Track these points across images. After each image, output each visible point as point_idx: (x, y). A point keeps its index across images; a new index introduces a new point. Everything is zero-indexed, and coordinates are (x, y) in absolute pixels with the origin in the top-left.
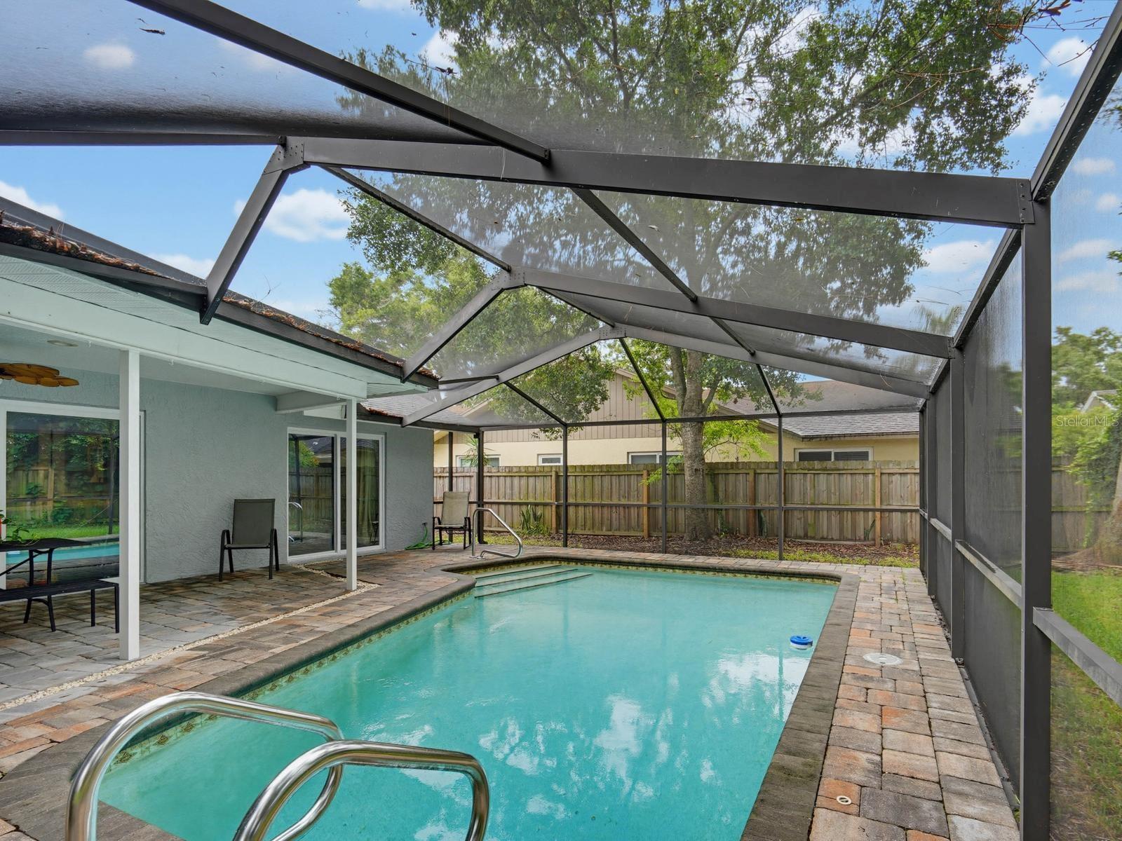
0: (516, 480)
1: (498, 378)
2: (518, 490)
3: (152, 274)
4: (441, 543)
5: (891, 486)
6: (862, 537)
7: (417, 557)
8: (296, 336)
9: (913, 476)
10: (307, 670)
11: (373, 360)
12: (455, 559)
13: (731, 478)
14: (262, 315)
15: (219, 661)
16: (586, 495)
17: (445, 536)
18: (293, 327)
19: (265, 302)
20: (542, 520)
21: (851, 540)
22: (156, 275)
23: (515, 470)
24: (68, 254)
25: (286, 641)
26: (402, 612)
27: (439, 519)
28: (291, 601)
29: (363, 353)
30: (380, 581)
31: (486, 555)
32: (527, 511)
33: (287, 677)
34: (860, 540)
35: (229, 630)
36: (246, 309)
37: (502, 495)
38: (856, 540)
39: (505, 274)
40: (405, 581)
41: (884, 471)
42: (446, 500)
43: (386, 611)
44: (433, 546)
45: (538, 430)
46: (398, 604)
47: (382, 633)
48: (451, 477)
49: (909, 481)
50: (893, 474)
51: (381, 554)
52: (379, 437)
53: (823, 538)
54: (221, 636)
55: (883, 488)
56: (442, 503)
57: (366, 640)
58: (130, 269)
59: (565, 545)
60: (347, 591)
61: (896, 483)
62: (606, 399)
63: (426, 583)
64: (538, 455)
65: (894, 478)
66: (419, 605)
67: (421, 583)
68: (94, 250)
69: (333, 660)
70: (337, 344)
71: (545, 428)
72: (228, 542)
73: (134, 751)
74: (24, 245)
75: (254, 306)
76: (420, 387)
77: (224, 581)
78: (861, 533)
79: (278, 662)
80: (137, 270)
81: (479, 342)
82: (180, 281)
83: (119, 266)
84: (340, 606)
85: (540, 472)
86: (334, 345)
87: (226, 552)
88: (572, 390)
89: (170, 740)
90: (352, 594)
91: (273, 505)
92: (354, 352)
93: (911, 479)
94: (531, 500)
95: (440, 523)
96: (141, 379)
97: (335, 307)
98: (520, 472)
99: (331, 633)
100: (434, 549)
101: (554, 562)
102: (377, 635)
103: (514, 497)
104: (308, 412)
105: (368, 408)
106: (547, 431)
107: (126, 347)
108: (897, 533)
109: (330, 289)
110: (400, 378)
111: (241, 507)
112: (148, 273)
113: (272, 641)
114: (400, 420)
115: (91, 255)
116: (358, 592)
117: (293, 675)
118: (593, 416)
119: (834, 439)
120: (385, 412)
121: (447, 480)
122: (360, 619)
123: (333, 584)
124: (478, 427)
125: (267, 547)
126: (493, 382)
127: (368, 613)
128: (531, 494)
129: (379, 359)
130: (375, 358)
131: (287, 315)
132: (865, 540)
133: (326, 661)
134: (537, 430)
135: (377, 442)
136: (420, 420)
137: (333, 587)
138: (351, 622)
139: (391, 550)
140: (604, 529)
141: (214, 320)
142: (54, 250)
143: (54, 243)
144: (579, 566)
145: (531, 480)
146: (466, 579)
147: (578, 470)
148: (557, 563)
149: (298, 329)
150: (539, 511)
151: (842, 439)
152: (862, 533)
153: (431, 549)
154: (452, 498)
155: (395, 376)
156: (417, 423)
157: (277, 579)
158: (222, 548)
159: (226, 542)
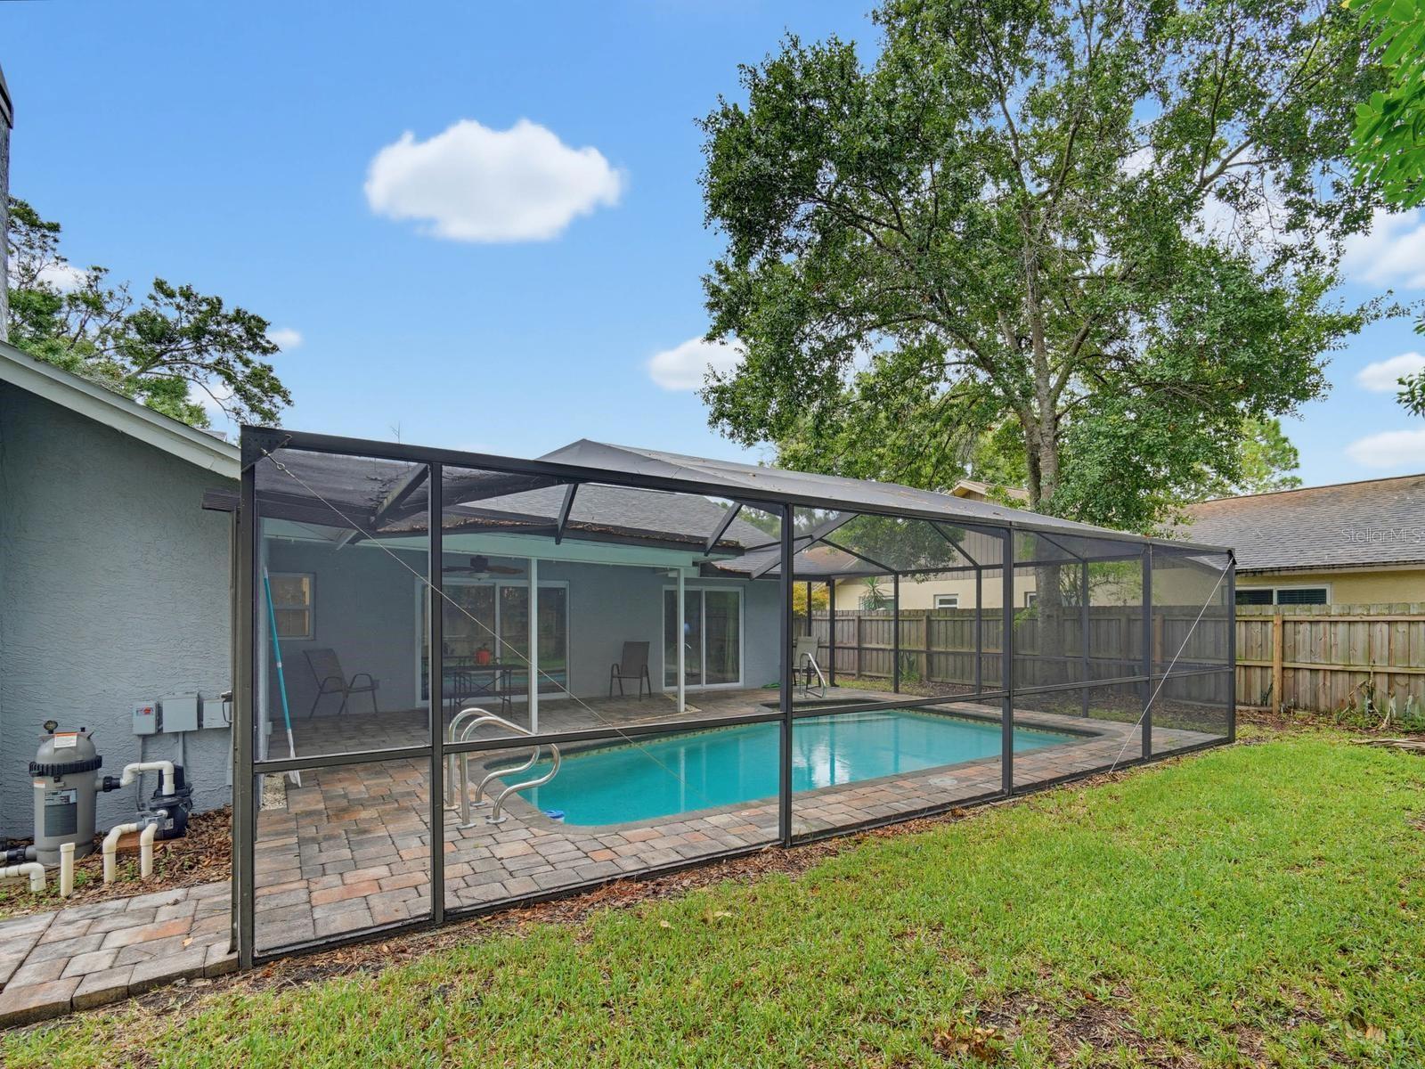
1: (809, 537)
5: (1297, 637)
6: (1259, 702)
7: (759, 694)
9: (1328, 626)
11: (677, 544)
13: (1103, 624)
14: (592, 532)
16: (956, 641)
21: (1245, 704)
29: (668, 541)
31: (809, 695)
34: (1255, 705)
36: (582, 530)
37: (880, 639)
38: (1249, 705)
40: (722, 709)
41: (1287, 618)
42: (798, 644)
49: (1322, 632)
50: (1301, 622)
51: (734, 689)
52: (737, 590)
53: (1209, 701)
55: (1287, 639)
60: (676, 712)
61: (1304, 634)
65: (1301, 627)
67: (728, 712)
72: (619, 673)
75: (587, 527)
76: (727, 556)
77: (613, 700)
78: (1257, 697)
87: (616, 680)
90: (678, 714)
92: (662, 540)
93: (1325, 629)
94: (906, 645)
105: (719, 567)
107: (529, 558)
108: (1305, 698)
110: (704, 552)
111: (628, 647)
114: (747, 575)
116: (682, 713)
119: (1265, 574)
120: (733, 569)
124: (830, 575)
125: (638, 678)
126: (808, 541)
129: (683, 542)
130: (680, 541)
132: (1262, 705)
135: (737, 593)
136: (763, 574)
139: (748, 687)
145: (906, 625)
147: (948, 614)
149: (617, 533)
150: (913, 657)
151: (1276, 573)
152: (1259, 695)
154: (805, 642)
155: (699, 551)
156: (763, 576)
157: (644, 701)
158: (613, 677)
159: (615, 672)
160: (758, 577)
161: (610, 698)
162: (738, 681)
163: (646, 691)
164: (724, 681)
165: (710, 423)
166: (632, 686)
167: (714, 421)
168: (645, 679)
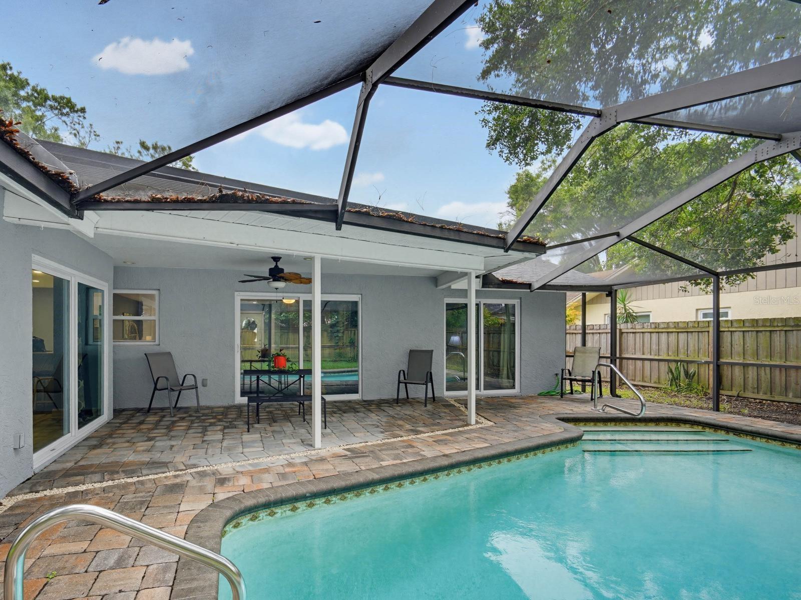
0: (664, 337)
1: (618, 234)
2: (664, 347)
3: (303, 203)
4: (572, 393)
7: (542, 403)
8: (406, 227)
10: (400, 483)
11: (476, 237)
12: (575, 409)
14: (379, 217)
15: (350, 462)
16: (761, 352)
17: (577, 387)
18: (404, 221)
19: (380, 206)
20: (696, 377)
22: (305, 204)
23: (662, 326)
24: (257, 202)
25: (397, 457)
26: (493, 452)
27: (569, 370)
28: (425, 425)
29: (466, 232)
30: (497, 420)
31: (608, 409)
32: (677, 368)
33: (384, 486)
35: (376, 439)
36: (367, 214)
37: (647, 350)
39: (597, 120)
40: (517, 423)
42: (577, 354)
43: (481, 448)
44: (562, 394)
45: (687, 283)
46: (495, 443)
47: (472, 467)
48: (584, 334)
51: (515, 397)
52: (516, 302)
54: (369, 444)
56: (573, 356)
57: (456, 470)
58: (290, 203)
59: (717, 409)
60: (467, 425)
62: (791, 237)
63: (533, 429)
64: (697, 310)
66: (510, 448)
67: (528, 428)
68: (269, 196)
69: (423, 480)
70: (441, 228)
71: (694, 280)
72: (405, 379)
73: (277, 511)
74: (235, 202)
75: (373, 210)
76: (527, 255)
77: (399, 404)
79: (377, 473)
80: (294, 202)
81: (605, 204)
82: (320, 204)
83: (285, 202)
84: (451, 436)
85: (694, 327)
86: (439, 230)
87: (402, 386)
88: (736, 234)
89: (299, 510)
90: (470, 427)
91: (432, 354)
92: (457, 232)
94: (682, 357)
95: (570, 374)
96: (321, 274)
97: (512, 208)
98: (668, 328)
99: (427, 458)
100: (562, 397)
101: (695, 427)
102: (467, 468)
103: (661, 353)
104: (454, 286)
105: (500, 279)
106: (700, 284)
107: (312, 255)
109: (508, 195)
110: (503, 248)
111: (413, 354)
112: (300, 203)
113: (387, 455)
114: (529, 286)
115: (267, 199)
116: (474, 427)
117: (389, 485)
118: (769, 259)
120: (515, 280)
121: (579, 337)
122: (456, 451)
123: (461, 417)
124: (611, 286)
125: (423, 384)
126: (614, 239)
127: (466, 447)
128: (682, 350)
129: (482, 235)
130: (478, 234)
131: (397, 212)
133: (417, 481)
134: (682, 283)
135: (514, 306)
136: (545, 285)
137: (460, 420)
138: (447, 452)
139: (524, 394)
140: (791, 395)
141: (344, 226)
142: (249, 201)
143: (248, 197)
144: (731, 436)
145: (682, 337)
146: (573, 430)
147: (747, 324)
148: (700, 428)
149: (407, 222)
150: (692, 369)
153: (559, 397)
154: (584, 352)
155: (498, 247)
156: (543, 287)
157: (429, 407)
158: (399, 382)
159: (402, 378)
160: (539, 288)
161: (397, 401)
162: (513, 387)
163: (430, 395)
164: (500, 388)
165: (488, 146)
166: (418, 391)
167: (492, 144)
168: (429, 385)
